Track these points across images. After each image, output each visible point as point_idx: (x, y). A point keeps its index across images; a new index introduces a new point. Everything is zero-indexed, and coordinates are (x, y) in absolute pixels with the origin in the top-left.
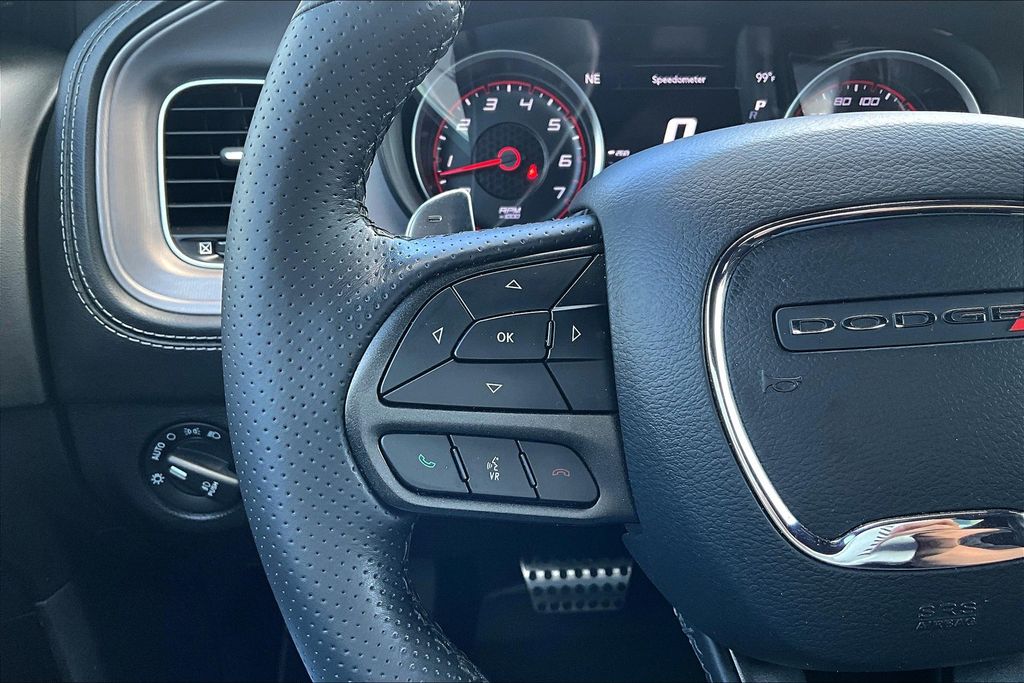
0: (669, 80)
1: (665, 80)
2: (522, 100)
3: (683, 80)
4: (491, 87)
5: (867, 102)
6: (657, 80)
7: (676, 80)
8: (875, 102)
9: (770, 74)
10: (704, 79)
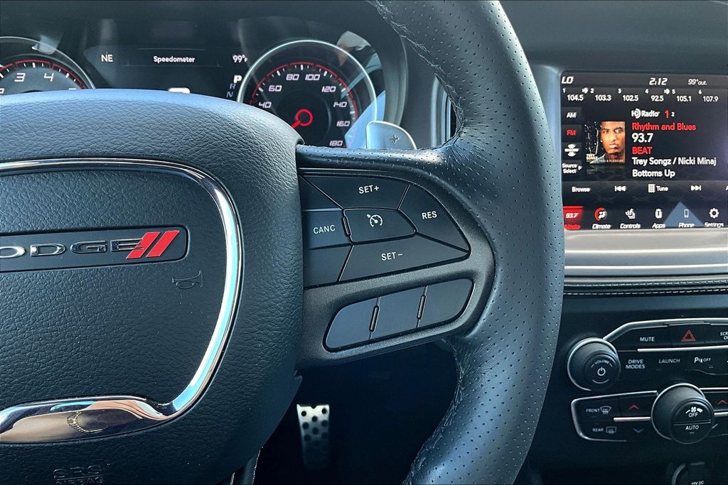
0: (167, 60)
1: (163, 60)
2: (46, 74)
3: (177, 60)
4: (18, 64)
5: (311, 77)
6: (157, 60)
7: (172, 59)
8: (317, 77)
9: (244, 56)
10: (194, 59)
